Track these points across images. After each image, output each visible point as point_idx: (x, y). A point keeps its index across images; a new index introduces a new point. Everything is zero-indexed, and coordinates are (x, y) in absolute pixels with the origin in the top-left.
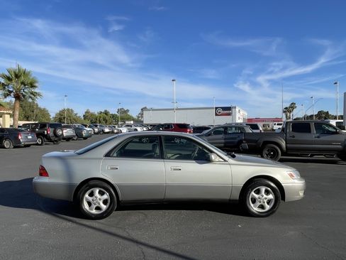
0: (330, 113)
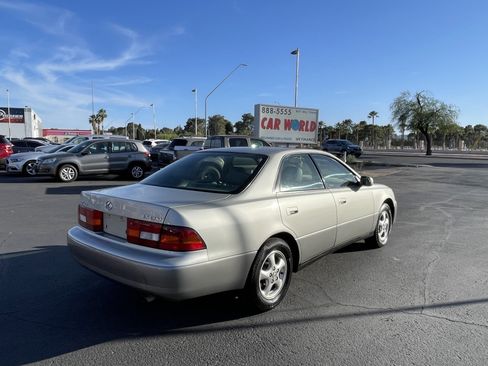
0: (142, 127)
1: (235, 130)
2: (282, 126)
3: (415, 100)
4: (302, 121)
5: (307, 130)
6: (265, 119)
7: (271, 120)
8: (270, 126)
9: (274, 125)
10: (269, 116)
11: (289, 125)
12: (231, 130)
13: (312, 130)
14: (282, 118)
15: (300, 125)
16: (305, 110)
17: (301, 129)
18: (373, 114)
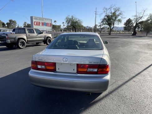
1: (6, 25)
2: (41, 24)
3: (71, 18)
4: (47, 23)
5: (49, 26)
6: (35, 22)
7: (37, 22)
8: (37, 24)
9: (38, 24)
10: (36, 21)
11: (43, 24)
12: (5, 25)
13: (50, 26)
14: (41, 22)
15: (46, 24)
16: (48, 19)
17: (47, 26)
18: (55, 21)
